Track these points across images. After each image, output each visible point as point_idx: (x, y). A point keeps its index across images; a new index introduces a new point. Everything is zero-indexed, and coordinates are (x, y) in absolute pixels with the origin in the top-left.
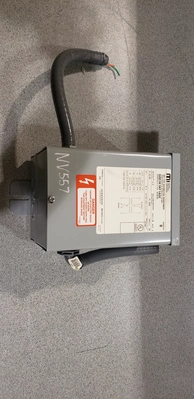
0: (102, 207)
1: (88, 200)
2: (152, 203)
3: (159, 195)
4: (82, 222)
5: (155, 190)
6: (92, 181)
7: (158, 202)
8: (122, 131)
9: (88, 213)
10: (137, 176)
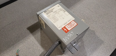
0: (67, 22)
1: (69, 26)
2: (56, 12)
3: (52, 11)
4: (76, 24)
5: (52, 13)
6: (64, 28)
7: (54, 10)
8: (35, 37)
9: (72, 24)
10: (52, 19)
